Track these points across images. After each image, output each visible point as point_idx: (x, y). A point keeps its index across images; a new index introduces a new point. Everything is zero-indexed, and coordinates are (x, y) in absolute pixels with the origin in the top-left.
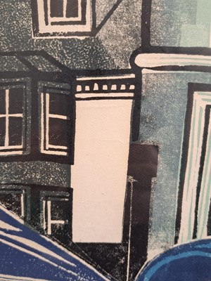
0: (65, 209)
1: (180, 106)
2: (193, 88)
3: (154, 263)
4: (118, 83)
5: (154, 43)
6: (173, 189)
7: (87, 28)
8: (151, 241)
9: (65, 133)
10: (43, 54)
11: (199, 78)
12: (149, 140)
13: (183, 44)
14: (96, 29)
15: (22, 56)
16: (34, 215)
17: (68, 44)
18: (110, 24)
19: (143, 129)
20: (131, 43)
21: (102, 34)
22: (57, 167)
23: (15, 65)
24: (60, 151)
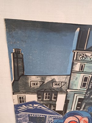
0: (55, 107)
1: (73, 96)
2: (75, 94)
3: (68, 113)
4: (64, 93)
5: (70, 88)
6: (71, 105)
7: (60, 86)
8: (67, 110)
9: (56, 98)
10: (54, 89)
12: (68, 99)
13: (74, 89)
14: (61, 87)
15: (50, 89)
16: (50, 107)
17: (57, 88)
18: (64, 86)
19: (67, 98)
20: (66, 88)
22: (54, 102)
23: (49, 90)
24: (55, 100)
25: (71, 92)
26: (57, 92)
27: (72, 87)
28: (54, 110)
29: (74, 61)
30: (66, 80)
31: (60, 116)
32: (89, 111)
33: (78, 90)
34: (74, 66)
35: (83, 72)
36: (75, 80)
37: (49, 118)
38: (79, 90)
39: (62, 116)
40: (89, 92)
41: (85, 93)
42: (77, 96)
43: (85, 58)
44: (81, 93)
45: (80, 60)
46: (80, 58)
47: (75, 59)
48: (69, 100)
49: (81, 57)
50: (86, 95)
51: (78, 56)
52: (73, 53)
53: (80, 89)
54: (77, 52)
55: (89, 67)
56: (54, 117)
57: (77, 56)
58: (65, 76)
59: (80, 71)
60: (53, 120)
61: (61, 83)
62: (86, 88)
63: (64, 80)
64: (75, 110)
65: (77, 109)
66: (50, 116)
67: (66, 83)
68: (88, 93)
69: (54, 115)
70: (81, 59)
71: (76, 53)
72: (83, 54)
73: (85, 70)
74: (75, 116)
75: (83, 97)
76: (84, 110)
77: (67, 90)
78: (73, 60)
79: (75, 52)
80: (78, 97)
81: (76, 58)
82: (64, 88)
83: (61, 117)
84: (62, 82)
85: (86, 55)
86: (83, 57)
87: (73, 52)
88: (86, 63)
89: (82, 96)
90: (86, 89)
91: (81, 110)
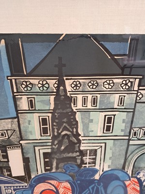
1: (32, 150)
2: (34, 146)
3: (34, 178)
4: (17, 147)
5: (23, 139)
6: (34, 165)
7: (7, 137)
8: (32, 174)
11: (36, 144)
12: (27, 156)
13: (30, 139)
14: (9, 138)
16: (2, 172)
17: (3, 141)
18: (12, 136)
19: (25, 154)
20: (18, 140)
21: (11, 138)
22: (5, 163)
24: (6, 160)
25: (27, 145)
26: (5, 147)
27: (26, 136)
28: (10, 175)
29: (15, 94)
30: (13, 125)
31: (22, 185)
32: (66, 171)
33: (37, 140)
34: (18, 103)
35: (35, 110)
36: (27, 124)
37: (5, 189)
38: (40, 140)
39: (26, 184)
40: (56, 142)
41: (50, 144)
42: (39, 150)
43: (31, 88)
44: (45, 144)
45: (24, 91)
46: (22, 89)
47: (15, 91)
48: (28, 158)
49: (24, 86)
50: (54, 146)
51: (19, 85)
52: (9, 81)
53: (40, 138)
54: (15, 79)
55: (42, 101)
56: (14, 187)
57: (16, 85)
58: (10, 120)
59: (30, 109)
60: (13, 192)
61: (5, 131)
62: (50, 136)
63: (10, 126)
64: (44, 172)
65: (46, 170)
66: (8, 187)
67: (15, 130)
68: (55, 144)
69: (12, 183)
70: (26, 89)
71: (13, 81)
72: (26, 82)
73: (38, 106)
74: (47, 181)
75: (49, 151)
76: (58, 171)
77: (21, 142)
78: (13, 92)
79: (11, 80)
80: (42, 152)
81: (17, 89)
82: (14, 138)
83: (26, 186)
84: (7, 130)
85: (30, 84)
86: (27, 86)
87: (8, 79)
88: (35, 96)
89: (48, 149)
90: (50, 138)
91: (54, 170)
